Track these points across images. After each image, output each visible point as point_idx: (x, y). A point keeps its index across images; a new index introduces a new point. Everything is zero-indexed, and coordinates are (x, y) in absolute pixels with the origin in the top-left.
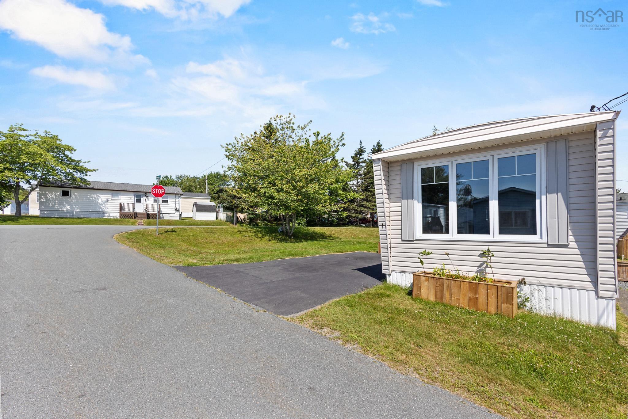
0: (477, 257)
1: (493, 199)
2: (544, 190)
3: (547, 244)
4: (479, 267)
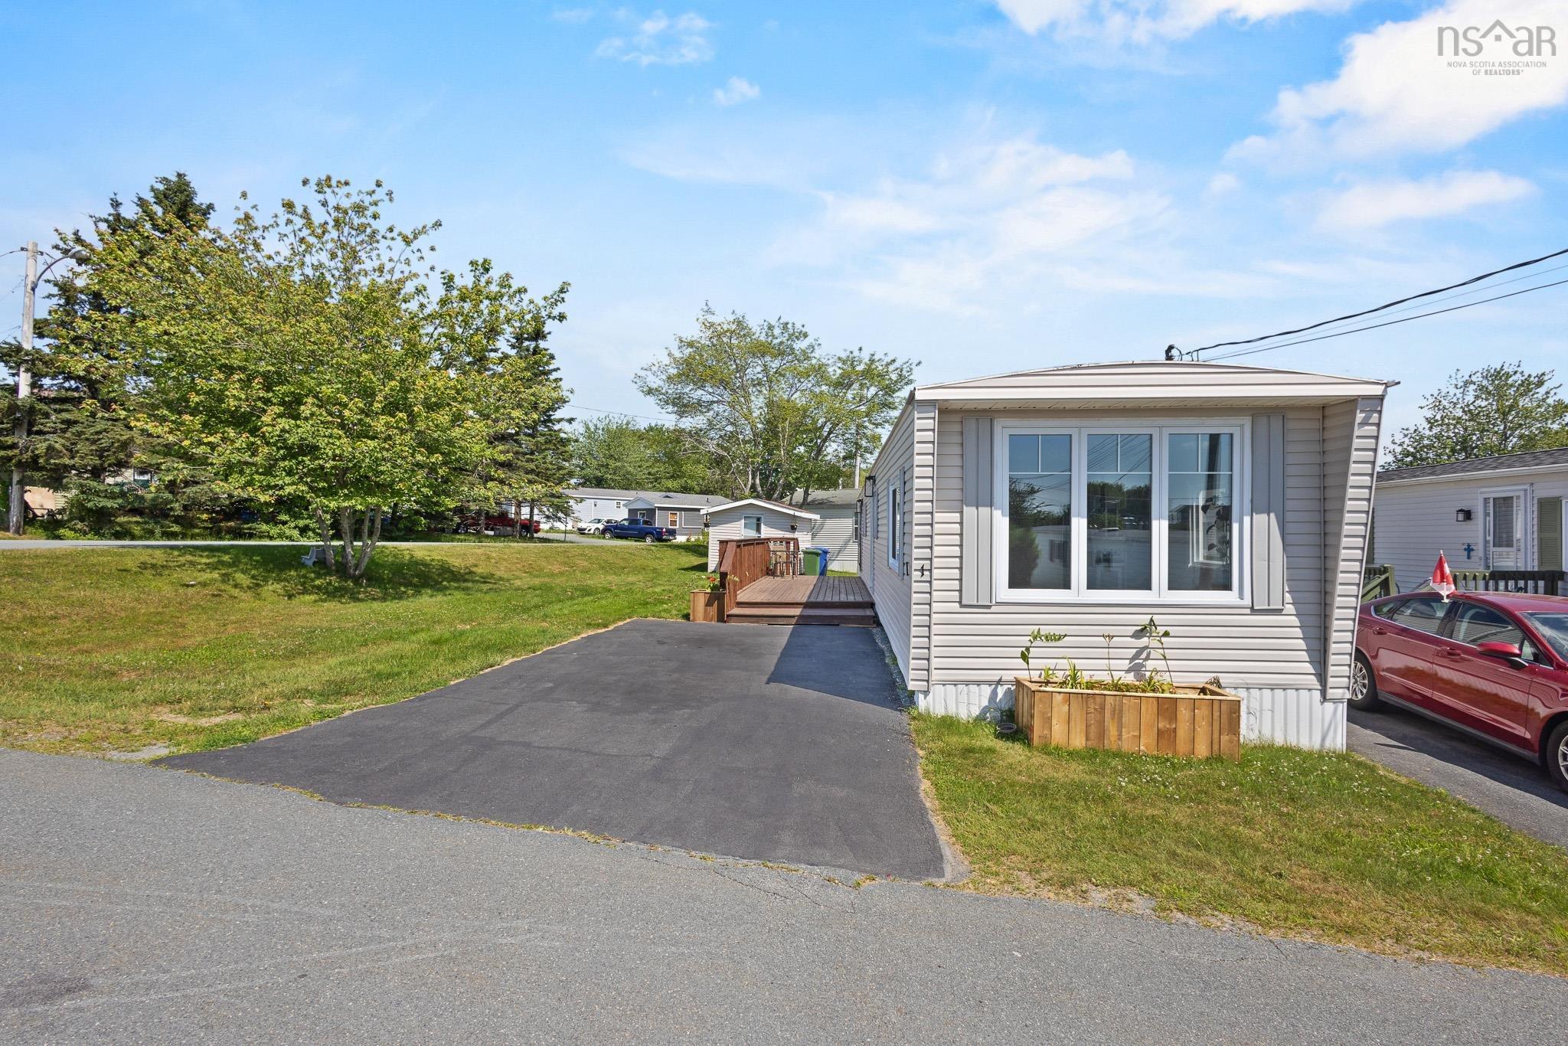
0: (1129, 639)
1: (1160, 518)
2: (1247, 505)
3: (1252, 608)
4: (1132, 659)
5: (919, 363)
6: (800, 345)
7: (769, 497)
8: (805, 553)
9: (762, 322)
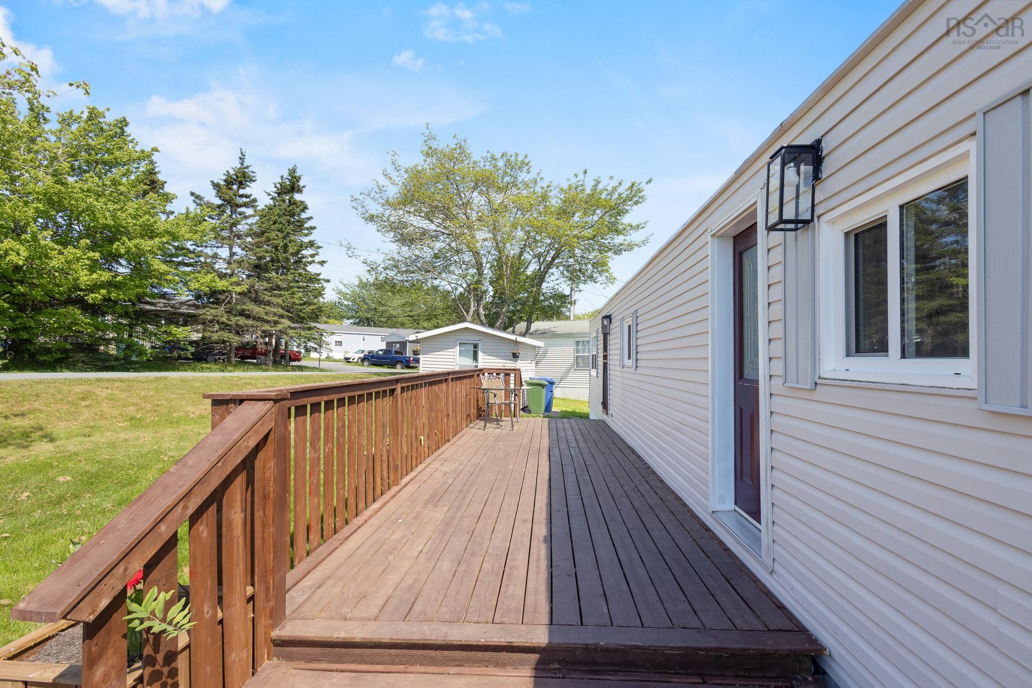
5: (649, 182)
6: (523, 176)
7: (491, 325)
8: (529, 384)
9: (485, 154)
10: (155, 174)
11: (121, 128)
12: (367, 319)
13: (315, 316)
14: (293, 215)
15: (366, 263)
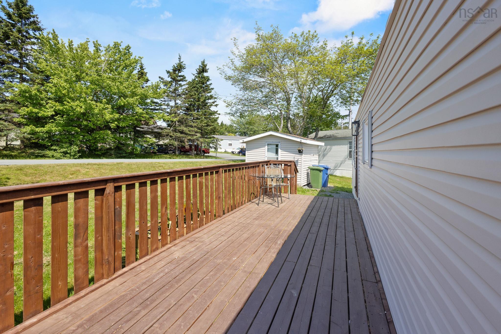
6: (314, 44)
8: (312, 169)
9: (291, 35)
10: (143, 69)
11: (128, 50)
12: (244, 133)
13: (214, 131)
14: (203, 84)
15: (225, 102)
